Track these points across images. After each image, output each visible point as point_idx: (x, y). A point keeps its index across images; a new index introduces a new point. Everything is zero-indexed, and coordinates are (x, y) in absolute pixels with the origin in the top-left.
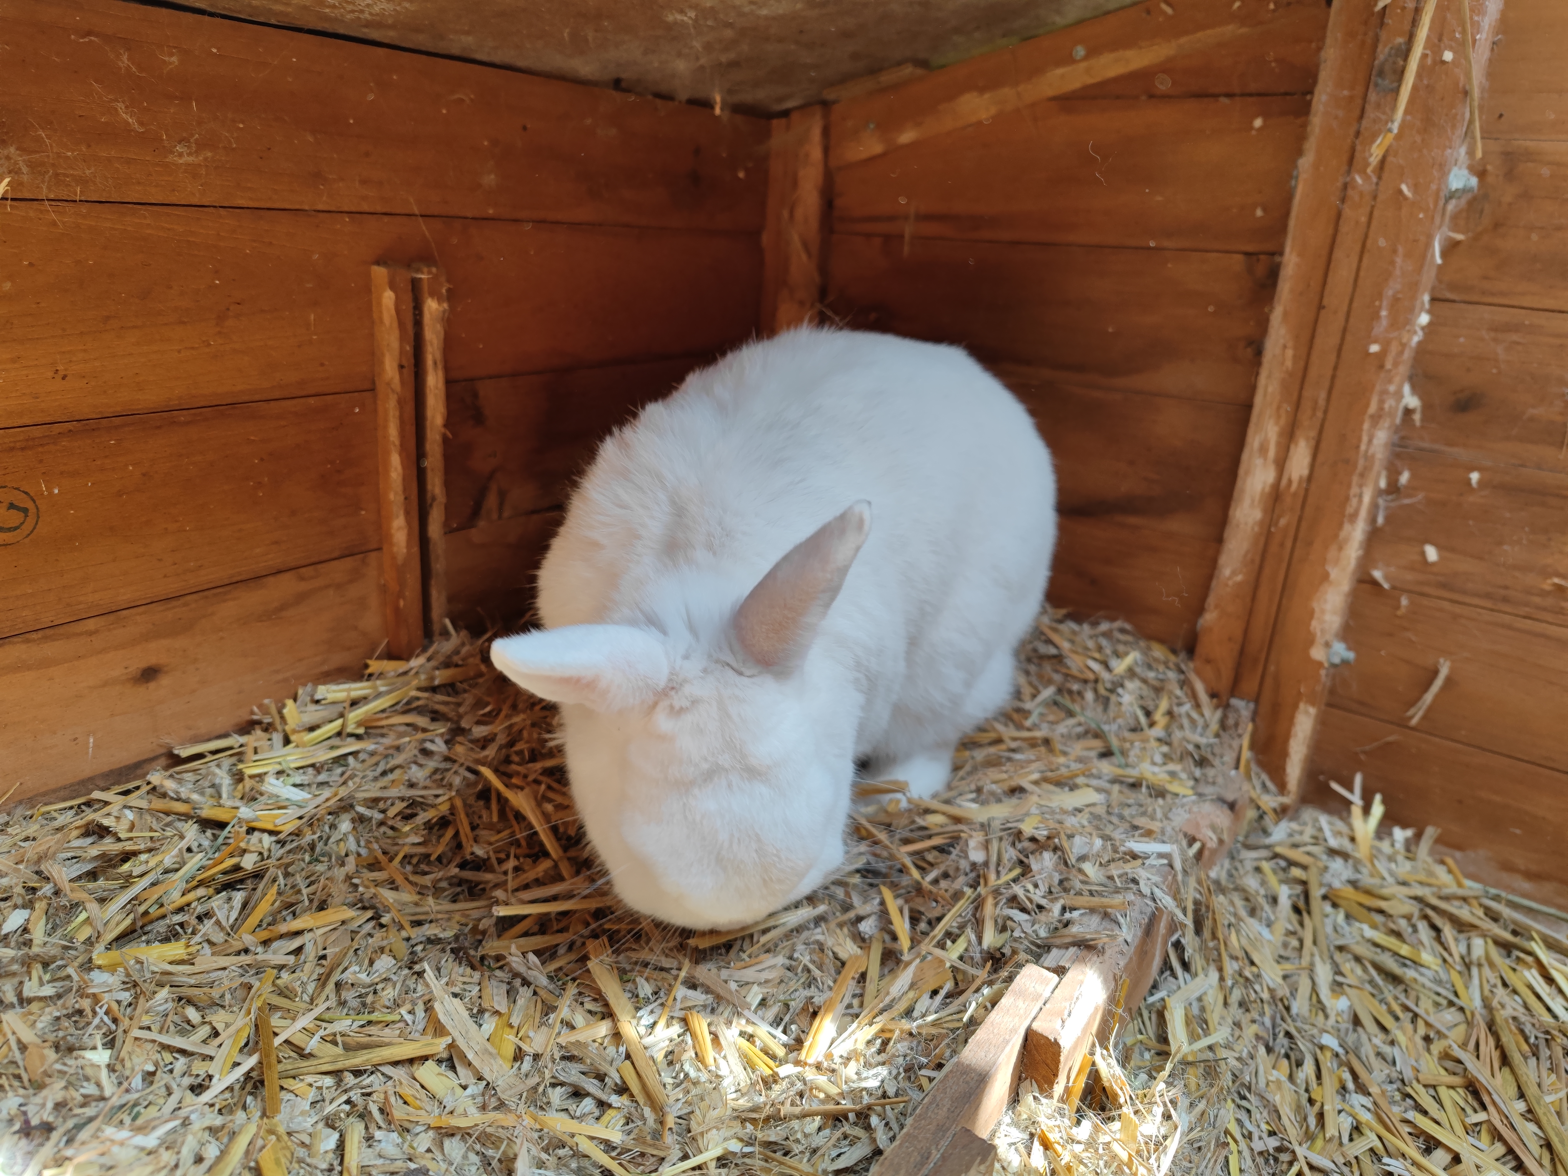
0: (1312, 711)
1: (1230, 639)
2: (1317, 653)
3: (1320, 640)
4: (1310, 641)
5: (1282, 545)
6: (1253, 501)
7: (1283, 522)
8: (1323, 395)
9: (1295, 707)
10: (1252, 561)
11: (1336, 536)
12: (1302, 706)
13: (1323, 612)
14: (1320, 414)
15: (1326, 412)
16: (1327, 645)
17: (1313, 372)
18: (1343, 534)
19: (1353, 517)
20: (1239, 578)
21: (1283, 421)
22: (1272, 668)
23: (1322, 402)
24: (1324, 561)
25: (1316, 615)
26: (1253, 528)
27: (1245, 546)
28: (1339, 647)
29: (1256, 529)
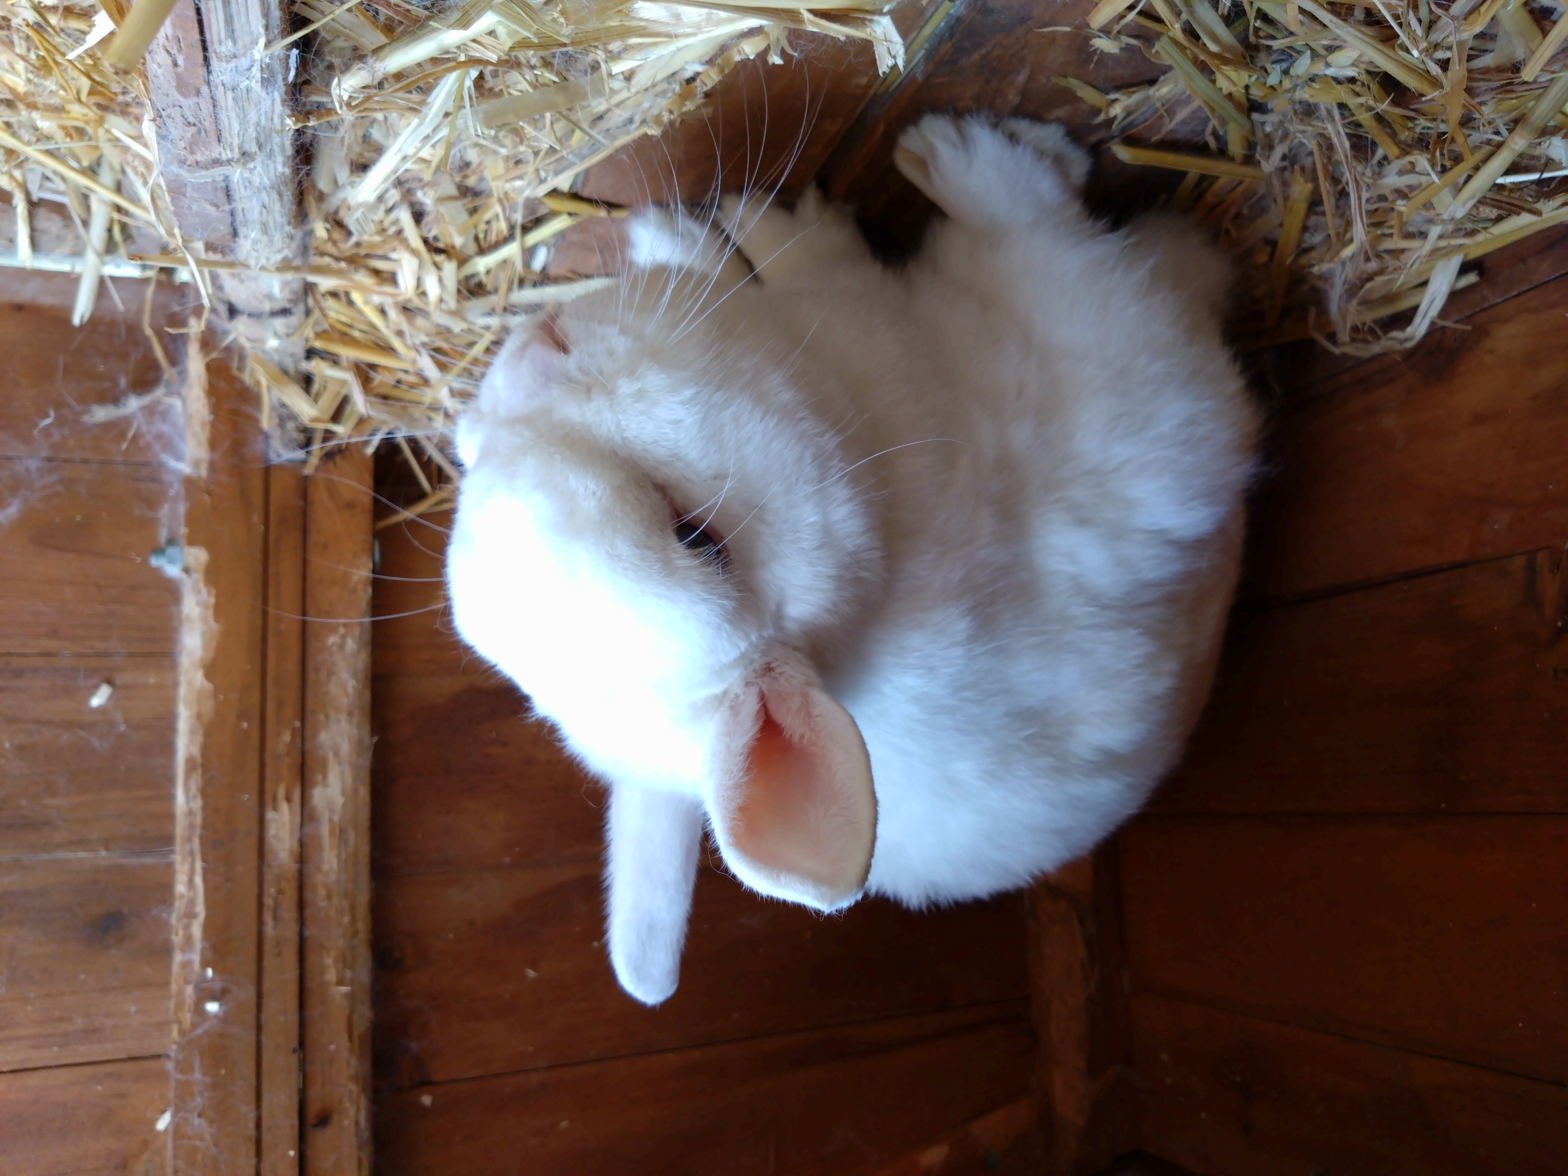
1: (325, 547)
2: (198, 556)
3: (198, 576)
4: (212, 575)
5: (280, 704)
6: (336, 754)
7: (287, 737)
8: (269, 928)
9: (212, 469)
10: (317, 670)
11: (207, 735)
12: (204, 473)
13: (204, 620)
14: (269, 901)
15: (260, 905)
16: (187, 570)
18: (199, 739)
19: (191, 765)
20: (332, 640)
21: (319, 878)
22: (257, 518)
23: (268, 918)
24: (216, 692)
25: (210, 612)
26: (327, 717)
27: (333, 689)
28: (173, 571)
29: (322, 717)
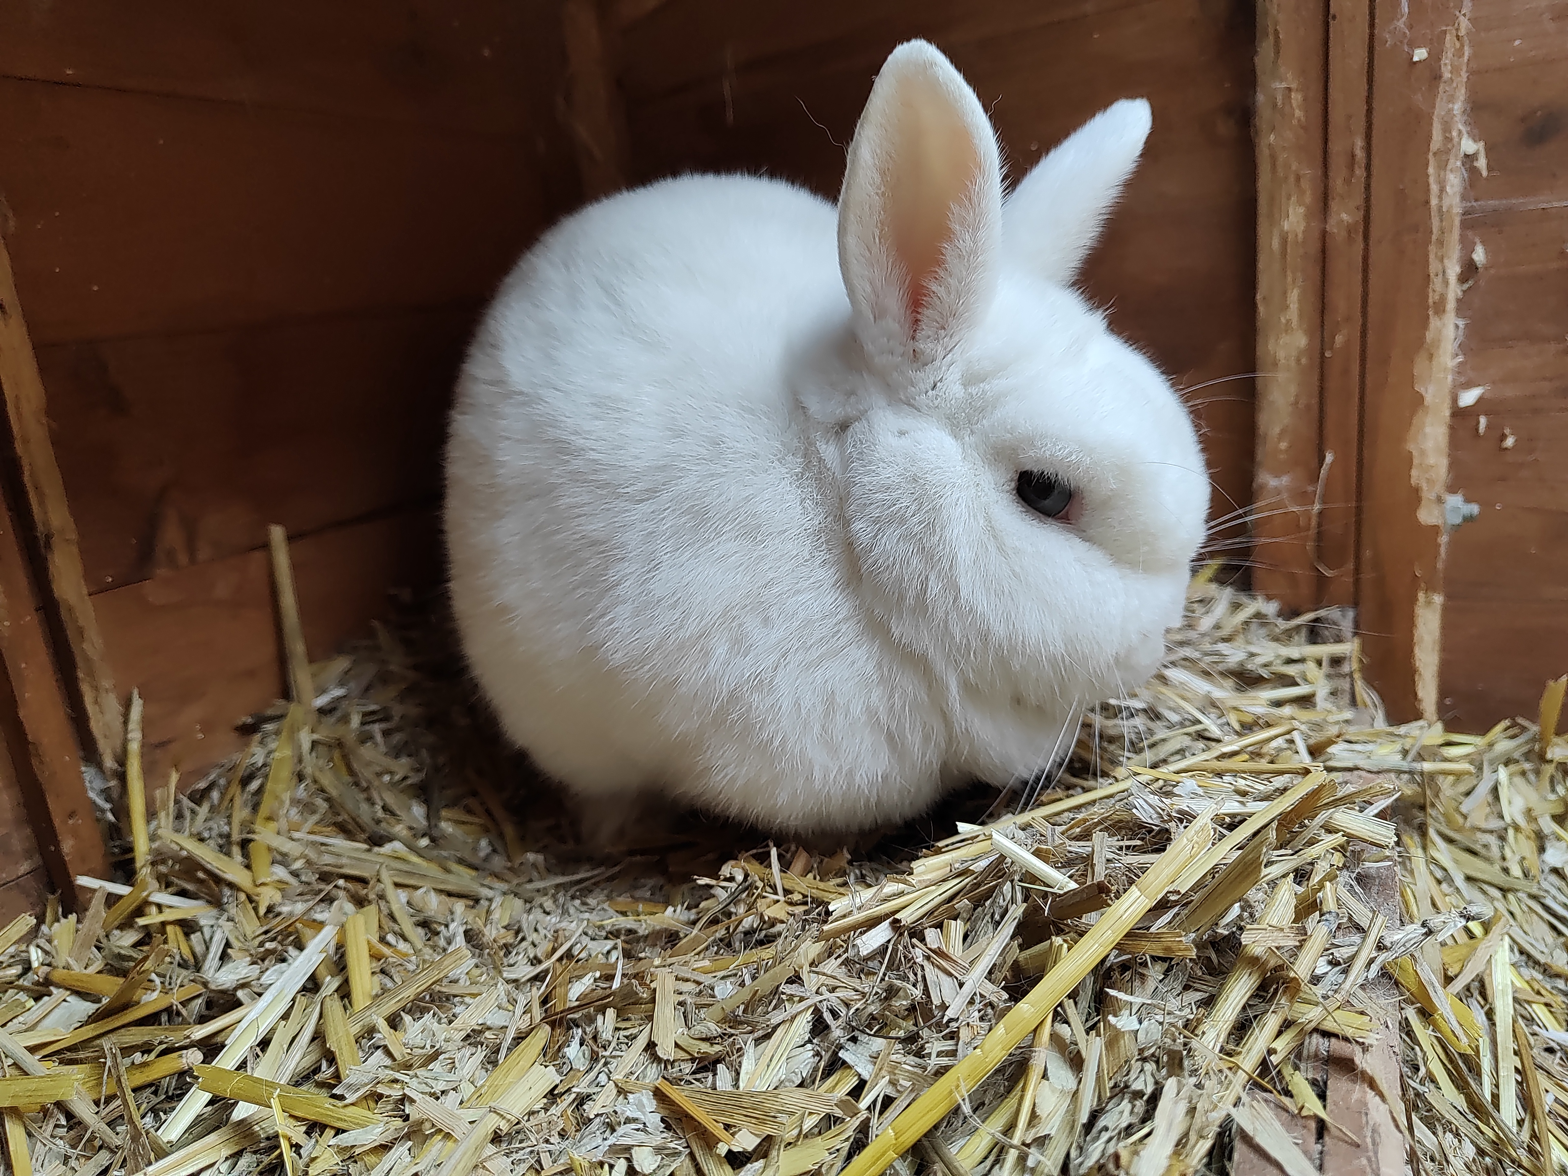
0: (1438, 599)
2: (1427, 516)
3: (1428, 494)
4: (1415, 500)
5: (1345, 373)
7: (1339, 339)
8: (1359, 143)
9: (1414, 600)
11: (1422, 339)
12: (1421, 596)
13: (1423, 453)
14: (1360, 172)
15: (1368, 167)
16: (1439, 501)
17: (1337, 116)
18: (1429, 336)
19: (1440, 310)
21: (1308, 198)
22: (1367, 554)
23: (1360, 154)
25: (1416, 461)
26: (1298, 361)
27: (1293, 389)
28: (1455, 501)
29: (1304, 361)
